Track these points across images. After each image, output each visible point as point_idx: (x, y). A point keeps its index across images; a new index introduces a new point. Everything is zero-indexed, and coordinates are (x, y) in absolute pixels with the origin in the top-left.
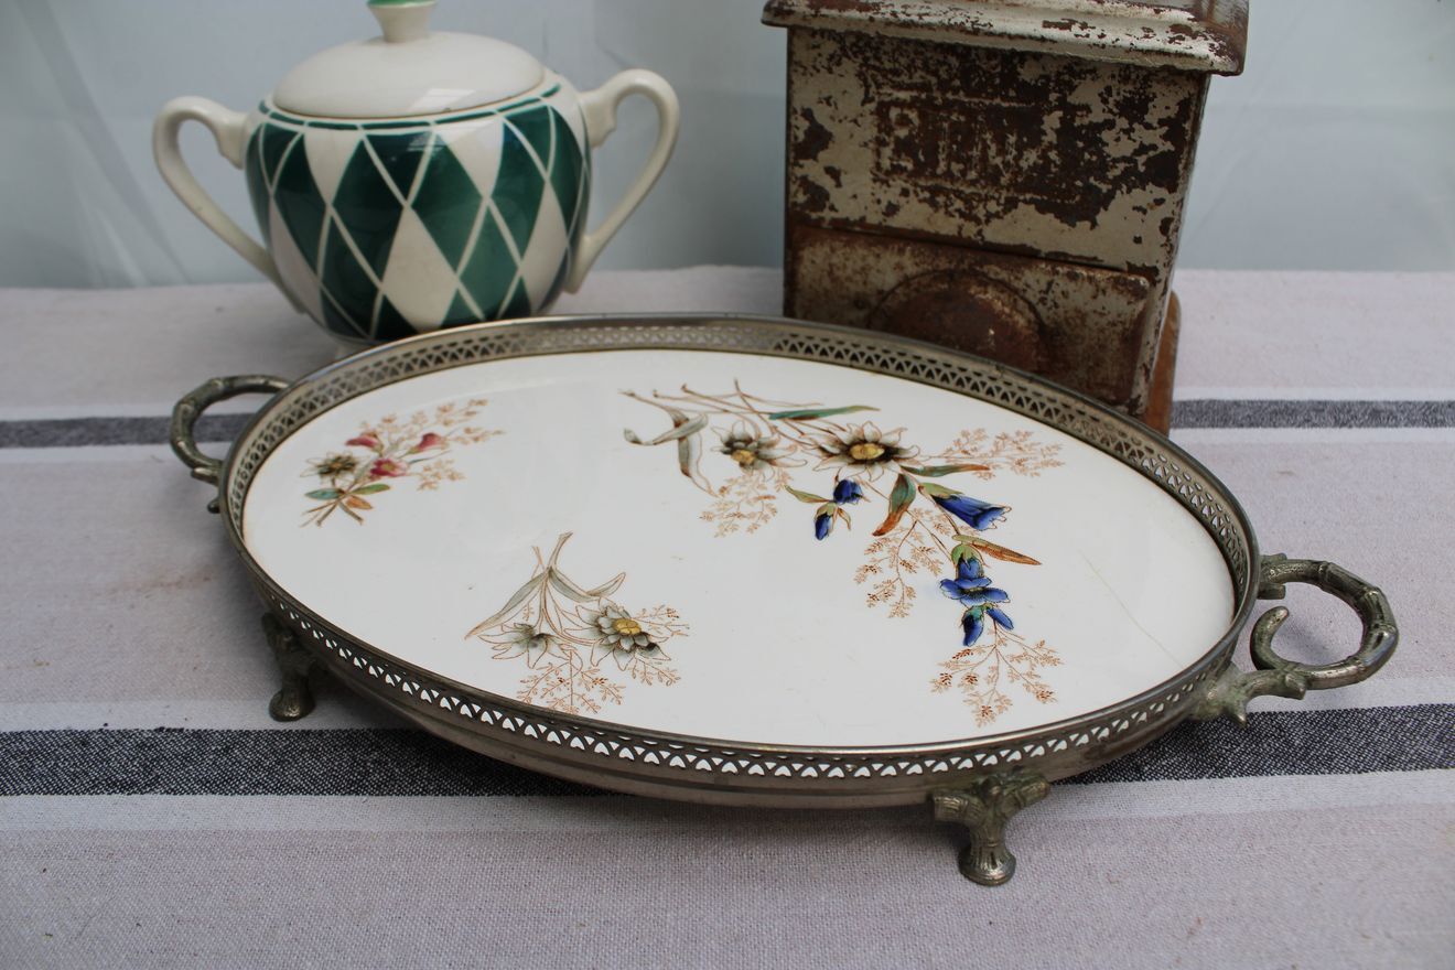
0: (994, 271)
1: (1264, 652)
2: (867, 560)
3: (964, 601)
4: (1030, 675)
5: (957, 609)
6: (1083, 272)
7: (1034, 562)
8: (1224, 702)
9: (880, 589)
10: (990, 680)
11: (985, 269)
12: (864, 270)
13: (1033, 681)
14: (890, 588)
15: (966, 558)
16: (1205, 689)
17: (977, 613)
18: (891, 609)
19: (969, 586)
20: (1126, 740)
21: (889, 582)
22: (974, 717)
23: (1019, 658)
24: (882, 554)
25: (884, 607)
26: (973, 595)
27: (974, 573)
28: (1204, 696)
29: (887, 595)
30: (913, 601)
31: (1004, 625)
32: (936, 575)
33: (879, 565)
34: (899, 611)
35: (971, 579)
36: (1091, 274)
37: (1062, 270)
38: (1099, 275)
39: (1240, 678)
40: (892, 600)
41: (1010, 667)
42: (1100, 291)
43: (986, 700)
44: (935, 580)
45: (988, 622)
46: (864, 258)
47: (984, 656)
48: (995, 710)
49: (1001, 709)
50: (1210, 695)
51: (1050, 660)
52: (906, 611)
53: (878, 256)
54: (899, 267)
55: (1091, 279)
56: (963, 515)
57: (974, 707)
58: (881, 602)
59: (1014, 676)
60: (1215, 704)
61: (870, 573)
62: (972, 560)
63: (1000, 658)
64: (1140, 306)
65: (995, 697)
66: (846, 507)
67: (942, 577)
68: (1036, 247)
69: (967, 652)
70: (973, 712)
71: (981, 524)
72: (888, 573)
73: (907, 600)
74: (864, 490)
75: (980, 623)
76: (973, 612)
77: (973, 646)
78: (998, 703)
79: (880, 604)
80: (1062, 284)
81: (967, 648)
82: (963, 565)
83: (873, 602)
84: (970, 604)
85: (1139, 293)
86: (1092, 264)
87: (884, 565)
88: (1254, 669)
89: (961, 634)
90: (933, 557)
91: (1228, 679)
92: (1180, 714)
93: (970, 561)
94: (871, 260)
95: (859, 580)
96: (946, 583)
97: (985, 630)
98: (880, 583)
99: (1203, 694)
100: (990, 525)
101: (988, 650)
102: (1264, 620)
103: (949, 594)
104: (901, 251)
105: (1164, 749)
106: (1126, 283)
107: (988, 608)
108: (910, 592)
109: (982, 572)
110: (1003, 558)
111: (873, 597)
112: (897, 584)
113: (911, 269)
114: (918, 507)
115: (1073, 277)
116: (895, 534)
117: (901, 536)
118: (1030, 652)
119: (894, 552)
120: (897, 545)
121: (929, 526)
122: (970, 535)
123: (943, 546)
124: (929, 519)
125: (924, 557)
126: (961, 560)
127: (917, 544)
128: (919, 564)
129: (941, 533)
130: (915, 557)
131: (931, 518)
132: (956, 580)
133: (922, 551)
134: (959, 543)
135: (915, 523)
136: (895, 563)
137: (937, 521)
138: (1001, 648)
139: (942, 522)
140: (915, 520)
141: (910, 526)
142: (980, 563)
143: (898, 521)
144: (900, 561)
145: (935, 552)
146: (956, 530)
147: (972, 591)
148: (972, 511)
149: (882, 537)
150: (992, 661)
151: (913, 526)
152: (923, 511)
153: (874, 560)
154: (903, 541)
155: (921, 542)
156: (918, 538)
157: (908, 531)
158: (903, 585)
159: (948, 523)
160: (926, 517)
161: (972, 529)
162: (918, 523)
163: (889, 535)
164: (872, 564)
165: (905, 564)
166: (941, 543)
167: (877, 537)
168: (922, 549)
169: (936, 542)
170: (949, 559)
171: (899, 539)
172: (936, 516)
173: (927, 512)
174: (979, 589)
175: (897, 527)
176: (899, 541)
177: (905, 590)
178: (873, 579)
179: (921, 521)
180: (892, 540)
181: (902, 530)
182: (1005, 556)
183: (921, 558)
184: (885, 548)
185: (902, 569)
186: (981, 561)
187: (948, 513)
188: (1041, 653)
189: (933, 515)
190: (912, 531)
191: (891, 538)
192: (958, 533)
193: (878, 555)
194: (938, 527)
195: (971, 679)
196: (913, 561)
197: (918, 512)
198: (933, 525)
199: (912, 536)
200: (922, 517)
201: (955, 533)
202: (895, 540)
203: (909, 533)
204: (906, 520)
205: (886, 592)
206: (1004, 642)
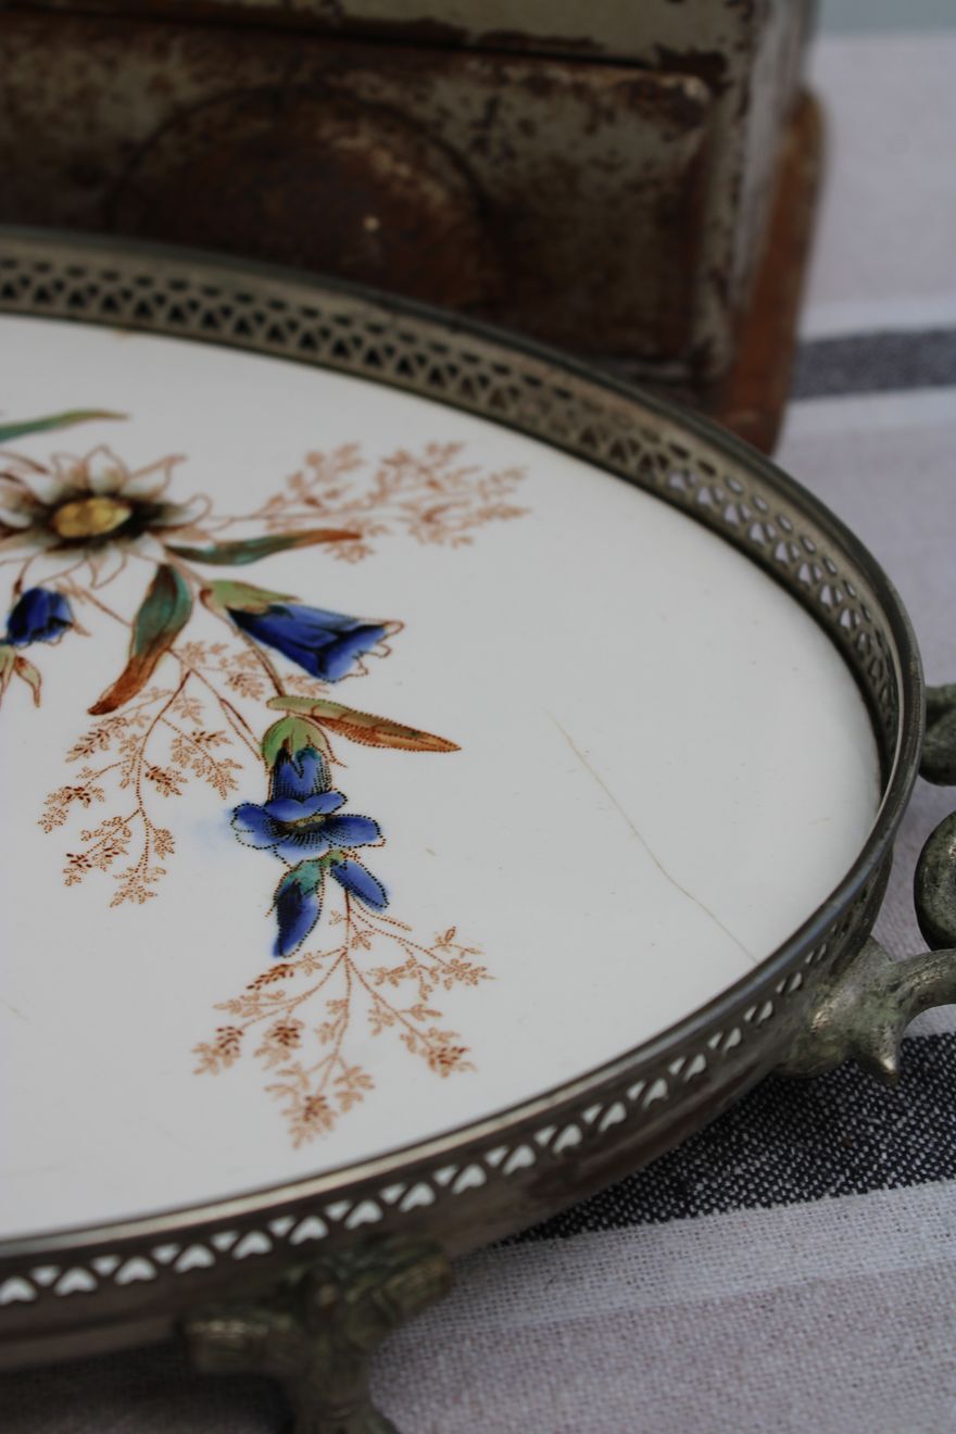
0: (371, 85)
1: (941, 907)
2: (71, 776)
3: (280, 850)
4: (417, 1011)
5: (265, 870)
6: (561, 74)
7: (444, 746)
8: (850, 1031)
9: (95, 840)
10: (328, 1032)
11: (350, 80)
12: (85, 97)
13: (423, 1026)
14: (119, 836)
15: (294, 751)
16: (806, 1007)
17: (309, 875)
18: (116, 886)
19: (296, 816)
20: (627, 1143)
21: (118, 822)
22: (286, 1123)
23: (395, 975)
24: (106, 756)
25: (101, 882)
26: (303, 836)
27: (310, 783)
28: (805, 1022)
30: (169, 861)
31: (368, 900)
32: (224, 794)
33: (96, 784)
34: (135, 889)
35: (301, 798)
36: (581, 77)
37: (517, 72)
38: (598, 79)
39: (885, 970)
40: (120, 864)
41: (376, 996)
42: (600, 116)
43: (315, 1079)
44: (221, 808)
45: (332, 895)
46: (81, 70)
47: (318, 975)
48: (333, 1103)
49: (348, 1099)
50: (819, 1018)
51: (465, 972)
52: (149, 888)
53: (111, 64)
54: (160, 86)
55: (579, 90)
56: (294, 651)
57: (287, 1102)
58: (95, 872)
59: (382, 1017)
60: (831, 1038)
61: (76, 803)
62: (308, 752)
63: (354, 976)
64: (691, 142)
65: (338, 1071)
66: (35, 652)
67: (236, 800)
68: (456, 23)
69: (280, 972)
70: (285, 1112)
71: (333, 667)
72: (118, 803)
73: (155, 860)
74: (79, 611)
75: (314, 900)
76: (299, 873)
77: (295, 957)
78: (343, 1087)
79: (92, 877)
80: (518, 105)
81: (281, 961)
82: (286, 766)
83: (78, 873)
84: (295, 856)
85: (685, 115)
86: (581, 54)
87: (109, 782)
88: (924, 948)
89: (270, 929)
90: (219, 753)
91: (859, 978)
92: (750, 1069)
93: (302, 755)
94: (97, 74)
95: (48, 824)
96: (245, 813)
97: (325, 917)
98: (93, 826)
99: (803, 1019)
100: (354, 668)
101: (328, 962)
102: (939, 836)
103: (249, 836)
104: (161, 51)
105: (739, 1138)
106: (657, 94)
107: (334, 863)
108: (163, 841)
109: (329, 778)
110: (375, 742)
111: (79, 861)
112: (136, 825)
113: (188, 90)
114: (195, 640)
115: (540, 87)
116: (139, 707)
117: (153, 709)
118: (422, 959)
119: (135, 749)
120: (141, 732)
121: (219, 680)
122: (306, 695)
123: (245, 725)
124: (218, 666)
125: (200, 755)
126: (283, 755)
127: (188, 727)
128: (188, 772)
129: (244, 695)
130: (180, 757)
131: (224, 663)
132: (268, 803)
133: (198, 741)
134: (282, 714)
135: (187, 675)
136: (134, 775)
137: (236, 669)
138: (358, 955)
139: (247, 670)
140: (186, 670)
141: (175, 686)
142: (324, 760)
143: (149, 676)
144: (145, 770)
145: (225, 741)
146: (277, 687)
147: (302, 824)
148: (315, 638)
149: (110, 716)
150: (336, 988)
151: (182, 684)
152: (206, 647)
153: (87, 773)
154: (155, 721)
155: (195, 720)
156: (190, 713)
157: (169, 697)
158: (149, 824)
159: (260, 670)
160: (213, 660)
161: (312, 681)
162: (192, 675)
163: (125, 710)
164: (82, 783)
165: (156, 774)
166: (240, 718)
167: (99, 719)
168: (197, 736)
169: (229, 718)
170: (256, 754)
171: (148, 718)
172: (234, 657)
173: (216, 649)
174: (318, 819)
175: (146, 689)
176: (148, 724)
177: (152, 836)
178: (81, 816)
179: (200, 671)
180: (132, 721)
181: (156, 697)
182: (381, 736)
183: (193, 757)
184: (114, 743)
185: (149, 787)
186: (328, 754)
187: (263, 647)
188: (447, 957)
189: (227, 654)
190: (180, 696)
191: (129, 716)
192: (280, 693)
193: (98, 760)
194: (237, 681)
195: (286, 1035)
196: (176, 766)
197: (196, 651)
198: (226, 678)
199: (178, 708)
200: (203, 660)
201: (274, 693)
202: (138, 720)
203: (171, 702)
204: (166, 672)
205: (109, 844)
206: (360, 939)
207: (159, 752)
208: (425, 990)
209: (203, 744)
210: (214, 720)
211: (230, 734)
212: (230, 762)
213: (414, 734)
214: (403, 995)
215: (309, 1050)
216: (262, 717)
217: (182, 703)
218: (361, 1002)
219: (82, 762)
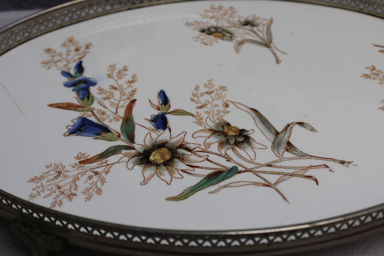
2: (134, 86)
3: (84, 78)
4: (54, 56)
5: (87, 74)
7: (51, 106)
9: (124, 74)
13: (52, 54)
14: (119, 76)
15: (86, 99)
17: (78, 75)
18: (116, 67)
19: (82, 85)
21: (120, 78)
23: (58, 61)
24: (128, 91)
25: (119, 67)
26: (81, 82)
27: (81, 92)
29: (120, 72)
30: (107, 73)
31: (65, 73)
32: (100, 87)
33: (128, 85)
35: (82, 89)
40: (117, 71)
41: (62, 57)
44: (100, 84)
45: (72, 72)
47: (73, 59)
51: (45, 63)
52: (109, 68)
59: (60, 54)
61: (131, 80)
62: (83, 99)
63: (66, 60)
67: (97, 86)
71: (81, 120)
72: (122, 82)
73: (110, 72)
75: (76, 71)
76: (80, 75)
77: (78, 61)
79: (121, 68)
81: (81, 60)
82: (87, 95)
83: (125, 68)
84: (81, 78)
87: (125, 86)
89: (84, 65)
90: (103, 96)
95: (134, 76)
96: (94, 84)
97: (73, 68)
98: (125, 77)
100: (75, 121)
101: (72, 61)
103: (92, 80)
107: (73, 78)
108: (109, 76)
109: (77, 94)
110: (68, 104)
112: (116, 78)
116: (125, 103)
117: (122, 103)
118: (53, 64)
119: (122, 93)
120: (122, 97)
121: (108, 113)
122: (86, 112)
123: (99, 103)
124: (109, 116)
125: (107, 94)
126: (88, 97)
127: (112, 100)
128: (109, 90)
129: (101, 110)
130: (112, 93)
131: (108, 117)
132: (89, 87)
133: (109, 97)
134: (91, 107)
135: (116, 113)
136: (121, 88)
137: (105, 116)
138: (65, 63)
139: (102, 116)
140: (117, 114)
141: (118, 109)
142: (79, 98)
143: (125, 111)
144: (118, 89)
145: (102, 99)
146: (93, 113)
147: (81, 84)
148: (87, 128)
149: (131, 100)
150: (69, 58)
151: (117, 110)
152: (114, 121)
153: (131, 87)
154: (120, 100)
155: (111, 102)
156: (113, 103)
157: (119, 106)
158: (114, 79)
159: (98, 117)
160: (111, 118)
161: (85, 116)
162: (115, 113)
163: (128, 102)
164: (131, 84)
165: (116, 89)
166: (100, 104)
167: (133, 99)
168: (109, 98)
169: (103, 104)
170: (95, 97)
171: (122, 101)
172: (106, 119)
173: (111, 121)
174: (78, 85)
175: (125, 107)
176: (121, 99)
177: (112, 77)
178: (129, 78)
179: (113, 114)
180: (125, 99)
181: (122, 106)
182: (66, 105)
183: (108, 94)
184: (128, 94)
185: (116, 86)
186: (78, 99)
187: (99, 123)
188: (49, 65)
189: (108, 120)
190: (116, 107)
191: (127, 100)
192: (92, 112)
193: (130, 90)
194: (104, 113)
195: (77, 50)
196: (112, 91)
197: (116, 119)
198: (106, 113)
199: (116, 104)
200: (113, 117)
201: (94, 111)
202: (124, 100)
203: (118, 105)
204: (122, 112)
205: (120, 74)
206: (66, 66)
207: (117, 94)
208: (53, 59)
209: (107, 97)
210: (107, 103)
211: (102, 100)
212: (100, 94)
213: (59, 107)
214: (56, 58)
215: (73, 48)
216: (95, 105)
217: (115, 105)
218: (64, 56)
219: (133, 88)
